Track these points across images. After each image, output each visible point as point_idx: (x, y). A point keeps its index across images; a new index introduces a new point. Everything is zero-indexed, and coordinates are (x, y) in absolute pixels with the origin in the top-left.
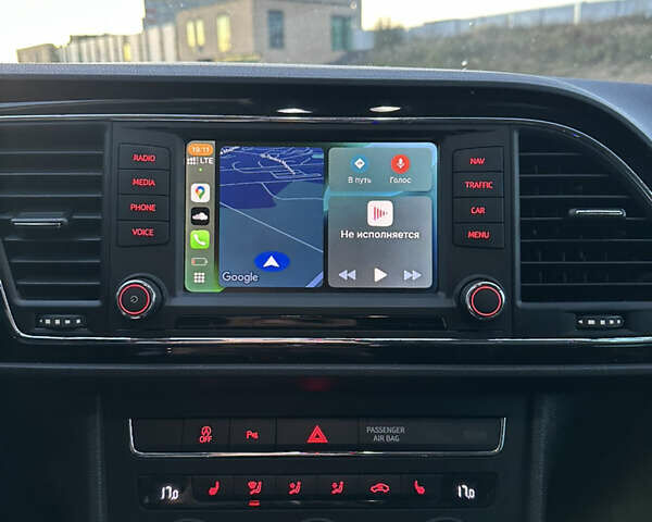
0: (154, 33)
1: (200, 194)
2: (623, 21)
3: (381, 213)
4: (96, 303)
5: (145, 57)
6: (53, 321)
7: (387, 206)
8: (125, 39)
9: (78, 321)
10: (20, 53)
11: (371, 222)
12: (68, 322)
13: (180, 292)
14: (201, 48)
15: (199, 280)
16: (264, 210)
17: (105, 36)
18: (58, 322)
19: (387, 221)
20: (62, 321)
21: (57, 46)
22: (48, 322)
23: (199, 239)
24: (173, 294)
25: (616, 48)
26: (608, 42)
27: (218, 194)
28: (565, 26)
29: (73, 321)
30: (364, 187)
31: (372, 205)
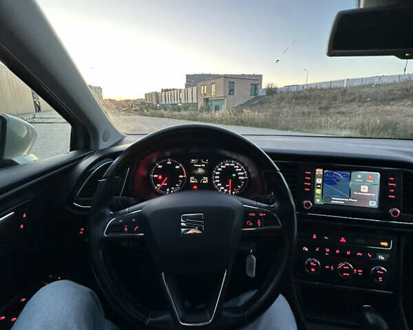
0: (190, 89)
1: (319, 181)
2: (364, 87)
3: (364, 189)
7: (367, 187)
8: (180, 90)
10: (146, 95)
11: (362, 190)
14: (205, 95)
15: (318, 201)
16: (334, 186)
17: (174, 90)
19: (366, 191)
23: (318, 191)
25: (361, 97)
26: (357, 95)
27: (323, 181)
28: (340, 88)
30: (360, 182)
31: (362, 186)
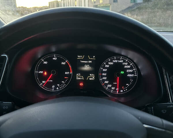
5: (80, 5)
14: (95, 2)
21: (59, 1)
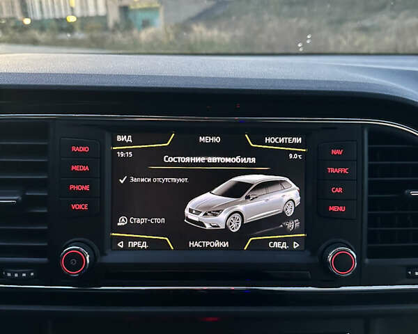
4: (45, 260)
6: (13, 274)
9: (32, 274)
12: (24, 275)
13: (108, 251)
18: (16, 275)
20: (20, 274)
22: (9, 275)
24: (103, 254)
29: (28, 274)
